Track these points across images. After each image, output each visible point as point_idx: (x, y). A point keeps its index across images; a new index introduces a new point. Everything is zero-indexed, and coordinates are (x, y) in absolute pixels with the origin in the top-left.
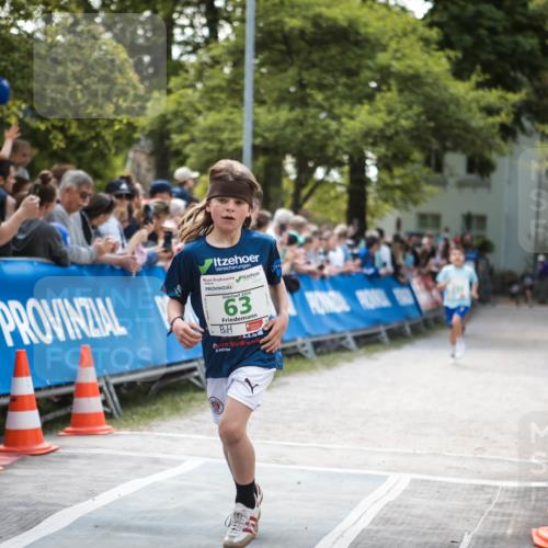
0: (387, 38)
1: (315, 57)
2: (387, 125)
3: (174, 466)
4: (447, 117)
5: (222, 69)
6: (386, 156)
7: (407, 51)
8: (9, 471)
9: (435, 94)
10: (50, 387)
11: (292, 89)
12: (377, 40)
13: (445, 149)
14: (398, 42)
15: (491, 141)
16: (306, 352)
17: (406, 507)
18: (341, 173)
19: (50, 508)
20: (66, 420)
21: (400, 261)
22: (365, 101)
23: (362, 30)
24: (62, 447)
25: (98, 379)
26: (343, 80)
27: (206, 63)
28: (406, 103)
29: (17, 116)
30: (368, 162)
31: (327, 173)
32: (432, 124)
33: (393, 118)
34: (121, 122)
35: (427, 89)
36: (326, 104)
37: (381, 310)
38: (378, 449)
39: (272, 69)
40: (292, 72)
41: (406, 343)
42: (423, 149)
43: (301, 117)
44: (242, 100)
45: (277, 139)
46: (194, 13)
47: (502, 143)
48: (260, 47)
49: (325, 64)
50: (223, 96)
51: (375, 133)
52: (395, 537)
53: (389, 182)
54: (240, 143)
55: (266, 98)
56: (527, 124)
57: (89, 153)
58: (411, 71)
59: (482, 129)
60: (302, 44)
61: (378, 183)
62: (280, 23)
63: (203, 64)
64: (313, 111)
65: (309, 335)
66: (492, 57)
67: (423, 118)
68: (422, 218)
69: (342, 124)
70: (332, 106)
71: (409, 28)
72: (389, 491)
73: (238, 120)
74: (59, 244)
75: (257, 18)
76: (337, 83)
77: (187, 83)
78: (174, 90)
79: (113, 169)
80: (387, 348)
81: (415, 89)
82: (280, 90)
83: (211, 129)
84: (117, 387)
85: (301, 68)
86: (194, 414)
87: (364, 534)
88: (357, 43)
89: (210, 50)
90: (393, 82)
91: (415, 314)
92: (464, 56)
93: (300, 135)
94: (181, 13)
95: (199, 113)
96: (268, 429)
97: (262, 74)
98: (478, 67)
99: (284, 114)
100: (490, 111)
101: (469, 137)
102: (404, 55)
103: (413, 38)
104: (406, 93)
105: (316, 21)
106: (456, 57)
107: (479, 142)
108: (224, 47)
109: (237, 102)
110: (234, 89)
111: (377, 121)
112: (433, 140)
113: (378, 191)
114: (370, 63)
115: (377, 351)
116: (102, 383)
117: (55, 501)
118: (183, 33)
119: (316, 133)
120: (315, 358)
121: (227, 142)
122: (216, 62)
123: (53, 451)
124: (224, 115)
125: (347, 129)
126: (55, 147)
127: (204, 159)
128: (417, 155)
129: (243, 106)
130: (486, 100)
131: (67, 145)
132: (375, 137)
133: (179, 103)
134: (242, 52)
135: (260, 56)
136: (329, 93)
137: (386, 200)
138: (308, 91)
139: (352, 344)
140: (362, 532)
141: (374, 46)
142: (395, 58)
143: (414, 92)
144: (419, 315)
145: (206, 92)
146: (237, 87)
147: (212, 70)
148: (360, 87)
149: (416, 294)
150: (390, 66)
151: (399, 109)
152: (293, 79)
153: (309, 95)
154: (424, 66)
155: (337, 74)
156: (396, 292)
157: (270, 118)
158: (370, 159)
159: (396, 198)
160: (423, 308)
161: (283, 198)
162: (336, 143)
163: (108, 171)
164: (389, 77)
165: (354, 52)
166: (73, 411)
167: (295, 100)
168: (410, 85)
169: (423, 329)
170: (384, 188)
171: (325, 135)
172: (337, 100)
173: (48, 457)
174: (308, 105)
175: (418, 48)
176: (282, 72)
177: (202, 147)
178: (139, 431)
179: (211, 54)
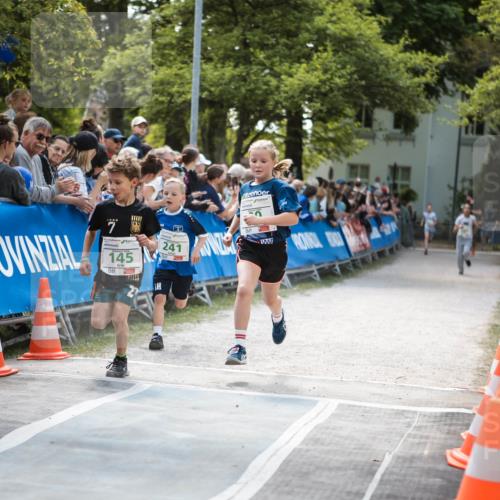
0: (324, 3)
1: (259, 18)
2: (323, 82)
3: (124, 389)
4: (377, 76)
5: (173, 27)
6: (321, 111)
7: (343, 15)
9: (367, 55)
10: (11, 316)
11: (237, 48)
12: (314, 4)
13: (375, 105)
14: (334, 7)
15: (416, 99)
17: (333, 429)
18: (280, 125)
19: (10, 425)
20: (26, 346)
22: (303, 60)
24: (21, 370)
25: (55, 309)
26: (283, 40)
27: (158, 21)
28: (339, 63)
30: (305, 116)
31: (267, 125)
32: (363, 83)
33: (328, 76)
35: (360, 50)
36: (267, 63)
37: (314, 250)
38: (309, 377)
39: (218, 29)
40: (237, 32)
41: (336, 282)
42: (355, 105)
43: (244, 74)
44: (191, 56)
45: (222, 93)
47: (427, 102)
48: (207, 9)
49: (267, 26)
50: (173, 53)
51: (311, 89)
52: (323, 456)
53: (323, 134)
54: (189, 97)
55: (212, 54)
56: (449, 84)
58: (345, 34)
59: (408, 87)
60: (247, 6)
61: (313, 135)
63: (155, 23)
64: (255, 68)
66: (420, 23)
67: (356, 76)
68: (353, 167)
69: (280, 81)
70: (273, 64)
72: (318, 415)
73: (187, 75)
76: (278, 43)
79: (72, 118)
80: (318, 285)
81: (348, 50)
82: (226, 49)
83: (162, 83)
84: (71, 315)
85: (244, 29)
87: (296, 452)
88: (296, 7)
89: (162, 10)
90: (328, 43)
91: (343, 255)
92: (393, 21)
93: (243, 90)
96: (209, 357)
97: (209, 34)
98: (406, 31)
99: (229, 71)
100: (416, 72)
101: (396, 95)
102: (339, 19)
103: (348, 3)
104: (340, 54)
106: (387, 21)
107: (406, 101)
108: (175, 8)
109: (186, 59)
110: (183, 47)
111: (314, 79)
112: (365, 98)
113: (312, 142)
114: (308, 25)
115: (308, 288)
116: (59, 313)
117: (11, 419)
119: (260, 89)
121: (177, 95)
122: (167, 21)
123: (13, 374)
124: (174, 70)
125: (286, 86)
127: (154, 110)
128: (350, 111)
129: (192, 61)
130: (412, 62)
132: (311, 93)
134: (192, 13)
135: (208, 17)
136: (270, 52)
137: (320, 152)
138: (252, 50)
139: (287, 282)
140: (294, 451)
141: (313, 10)
142: (331, 22)
143: (347, 52)
144: (348, 256)
145: (158, 49)
146: (186, 45)
147: (163, 29)
148: (299, 47)
149: (346, 237)
150: (327, 28)
151: (334, 68)
152: (238, 38)
153: (252, 53)
154: (357, 29)
155: (278, 35)
156: (328, 234)
157: (216, 73)
158: (307, 113)
159: (330, 149)
160: (352, 250)
161: (227, 147)
162: (276, 98)
163: (66, 119)
164: (326, 39)
165: (293, 14)
166: (32, 338)
167: (239, 58)
168: (344, 45)
169: (352, 269)
170: (318, 139)
171: (266, 90)
172: (278, 59)
173: (8, 379)
174: (250, 63)
175: (351, 13)
176: (227, 31)
177: (154, 99)
178: (91, 356)
179: (162, 14)
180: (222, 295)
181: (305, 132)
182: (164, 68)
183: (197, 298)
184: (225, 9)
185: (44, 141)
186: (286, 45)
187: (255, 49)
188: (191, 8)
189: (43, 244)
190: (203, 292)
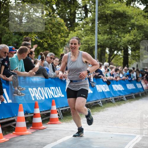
0: (134, 15)
1: (114, 21)
2: (134, 39)
5: (89, 25)
6: (134, 48)
7: (140, 19)
8: (33, 134)
9: (147, 30)
10: (44, 111)
11: (108, 30)
12: (131, 16)
14: (137, 17)
16: (113, 101)
17: (142, 144)
18: (121, 52)
19: (45, 144)
20: (49, 120)
21: (138, 76)
22: (128, 33)
23: (127, 14)
24: (47, 127)
27: (84, 23)
28: (139, 33)
29: (35, 39)
30: (129, 49)
31: (118, 52)
33: (136, 37)
34: (62, 39)
35: (145, 29)
36: (117, 34)
37: (133, 89)
38: (133, 128)
39: (102, 24)
40: (108, 25)
41: (140, 98)
43: (110, 37)
44: (94, 33)
45: (104, 43)
46: (81, 10)
48: (99, 19)
49: (117, 23)
50: (89, 32)
51: (131, 41)
53: (134, 54)
54: (94, 45)
55: (101, 32)
57: (54, 48)
58: (140, 24)
60: (111, 18)
61: (131, 55)
62: (104, 12)
63: (84, 24)
64: (113, 36)
65: (113, 97)
67: (144, 37)
69: (121, 39)
70: (119, 34)
71: (140, 13)
72: (136, 140)
73: (94, 38)
74: (46, 72)
75: (98, 11)
76: (120, 28)
77: (80, 29)
78: (76, 30)
79: (60, 52)
80: (135, 100)
82: (105, 30)
83: (86, 41)
84: (62, 111)
85: (110, 24)
86: (83, 118)
88: (125, 17)
89: (86, 20)
90: (135, 27)
91: (142, 90)
93: (110, 42)
94: (77, 10)
95: (83, 36)
96: (103, 122)
97: (100, 26)
99: (106, 37)
102: (138, 20)
103: (141, 15)
104: (139, 30)
105: (114, 11)
108: (89, 19)
109: (93, 34)
110: (92, 30)
111: (131, 38)
113: (131, 57)
114: (129, 22)
115: (132, 101)
116: (58, 110)
117: (45, 142)
118: (78, 15)
119: (115, 41)
120: (115, 103)
121: (90, 44)
122: (87, 23)
123: (45, 128)
124: (90, 37)
125: (123, 40)
126: (45, 47)
127: (84, 49)
129: (95, 34)
131: (48, 46)
132: (131, 43)
133: (77, 34)
134: (95, 20)
135: (99, 21)
136: (118, 31)
137: (134, 60)
138: (112, 30)
139: (125, 99)
141: (130, 18)
142: (136, 21)
143: (141, 30)
144: (143, 91)
145: (85, 31)
146: (93, 30)
147: (86, 25)
148: (127, 29)
149: (143, 85)
150: (135, 23)
151: (137, 35)
152: (108, 27)
153: (113, 31)
154: (144, 23)
155: (120, 26)
156: (137, 84)
157: (102, 38)
158: (130, 48)
159: (137, 59)
160: (144, 89)
161: (106, 59)
162: (120, 44)
163: (58, 52)
164: (134, 26)
165: (125, 19)
166: (50, 118)
167: (109, 33)
168: (140, 28)
169: (145, 94)
170: (133, 56)
171: (117, 42)
172: (120, 32)
173: (44, 130)
174: (112, 34)
175: (142, 18)
176: (105, 25)
177: (84, 46)
178: (68, 123)
179: (86, 21)
180: (106, 104)
181: (129, 54)
182: (87, 36)
183: (98, 104)
184: (104, 18)
185: (52, 59)
186: (123, 28)
187: (113, 30)
188: (94, 19)
189: (53, 90)
190: (100, 103)
